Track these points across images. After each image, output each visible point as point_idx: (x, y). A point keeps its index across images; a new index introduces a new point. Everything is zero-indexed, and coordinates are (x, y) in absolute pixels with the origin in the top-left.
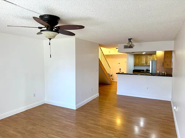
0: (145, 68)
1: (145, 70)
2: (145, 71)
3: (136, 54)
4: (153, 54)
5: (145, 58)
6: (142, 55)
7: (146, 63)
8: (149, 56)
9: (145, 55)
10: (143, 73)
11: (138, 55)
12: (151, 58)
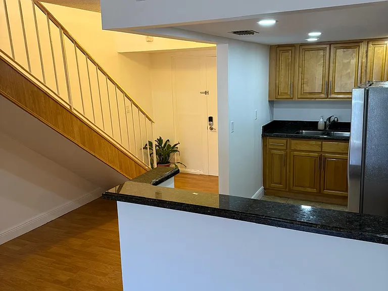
0: (319, 115)
1: (321, 121)
2: (321, 126)
3: (279, 46)
4: (361, 41)
5: (324, 63)
6: (306, 47)
7: (328, 87)
8: (340, 52)
9: (324, 49)
10: (313, 142)
11: (287, 51)
12: (353, 61)
